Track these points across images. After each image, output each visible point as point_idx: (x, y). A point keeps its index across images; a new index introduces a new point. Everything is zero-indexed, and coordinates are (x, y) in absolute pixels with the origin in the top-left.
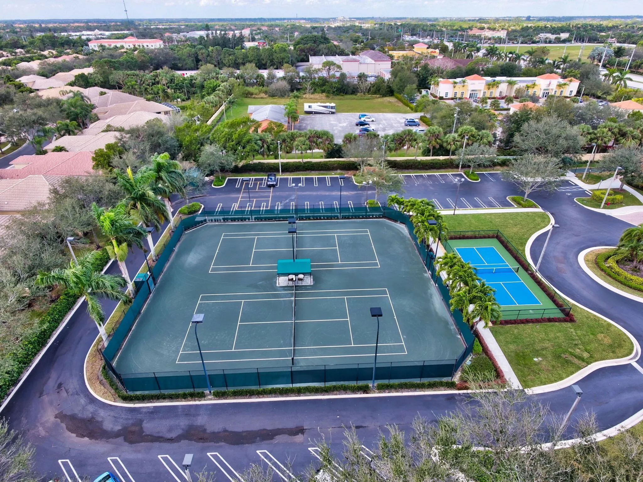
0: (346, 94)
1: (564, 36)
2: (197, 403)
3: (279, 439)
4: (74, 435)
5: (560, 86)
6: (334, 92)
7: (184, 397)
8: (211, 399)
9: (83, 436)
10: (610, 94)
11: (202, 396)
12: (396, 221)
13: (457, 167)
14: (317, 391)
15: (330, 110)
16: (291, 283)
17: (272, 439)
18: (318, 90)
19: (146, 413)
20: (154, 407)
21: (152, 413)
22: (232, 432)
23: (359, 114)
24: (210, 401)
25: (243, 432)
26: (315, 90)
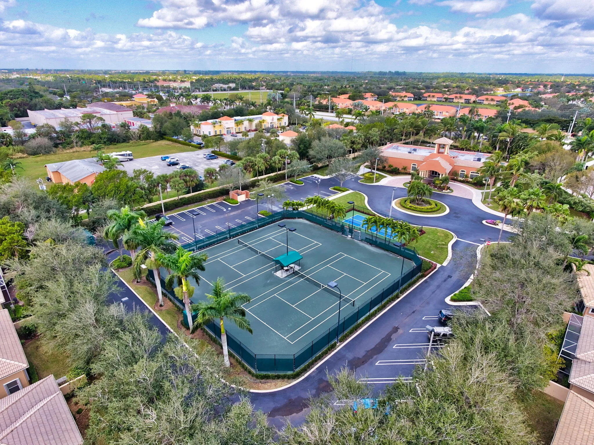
0: (117, 142)
1: (233, 85)
2: (335, 351)
3: (394, 337)
4: (294, 414)
5: (278, 119)
6: (105, 142)
7: (326, 353)
8: (340, 345)
9: (302, 410)
10: (307, 122)
11: (333, 347)
12: (294, 218)
13: (284, 179)
14: (380, 310)
15: (128, 157)
16: (288, 273)
17: (391, 339)
18: (86, 142)
19: (317, 374)
20: (317, 369)
21: (320, 372)
22: (372, 350)
23: (160, 156)
24: (340, 347)
25: (376, 346)
26: (83, 143)
